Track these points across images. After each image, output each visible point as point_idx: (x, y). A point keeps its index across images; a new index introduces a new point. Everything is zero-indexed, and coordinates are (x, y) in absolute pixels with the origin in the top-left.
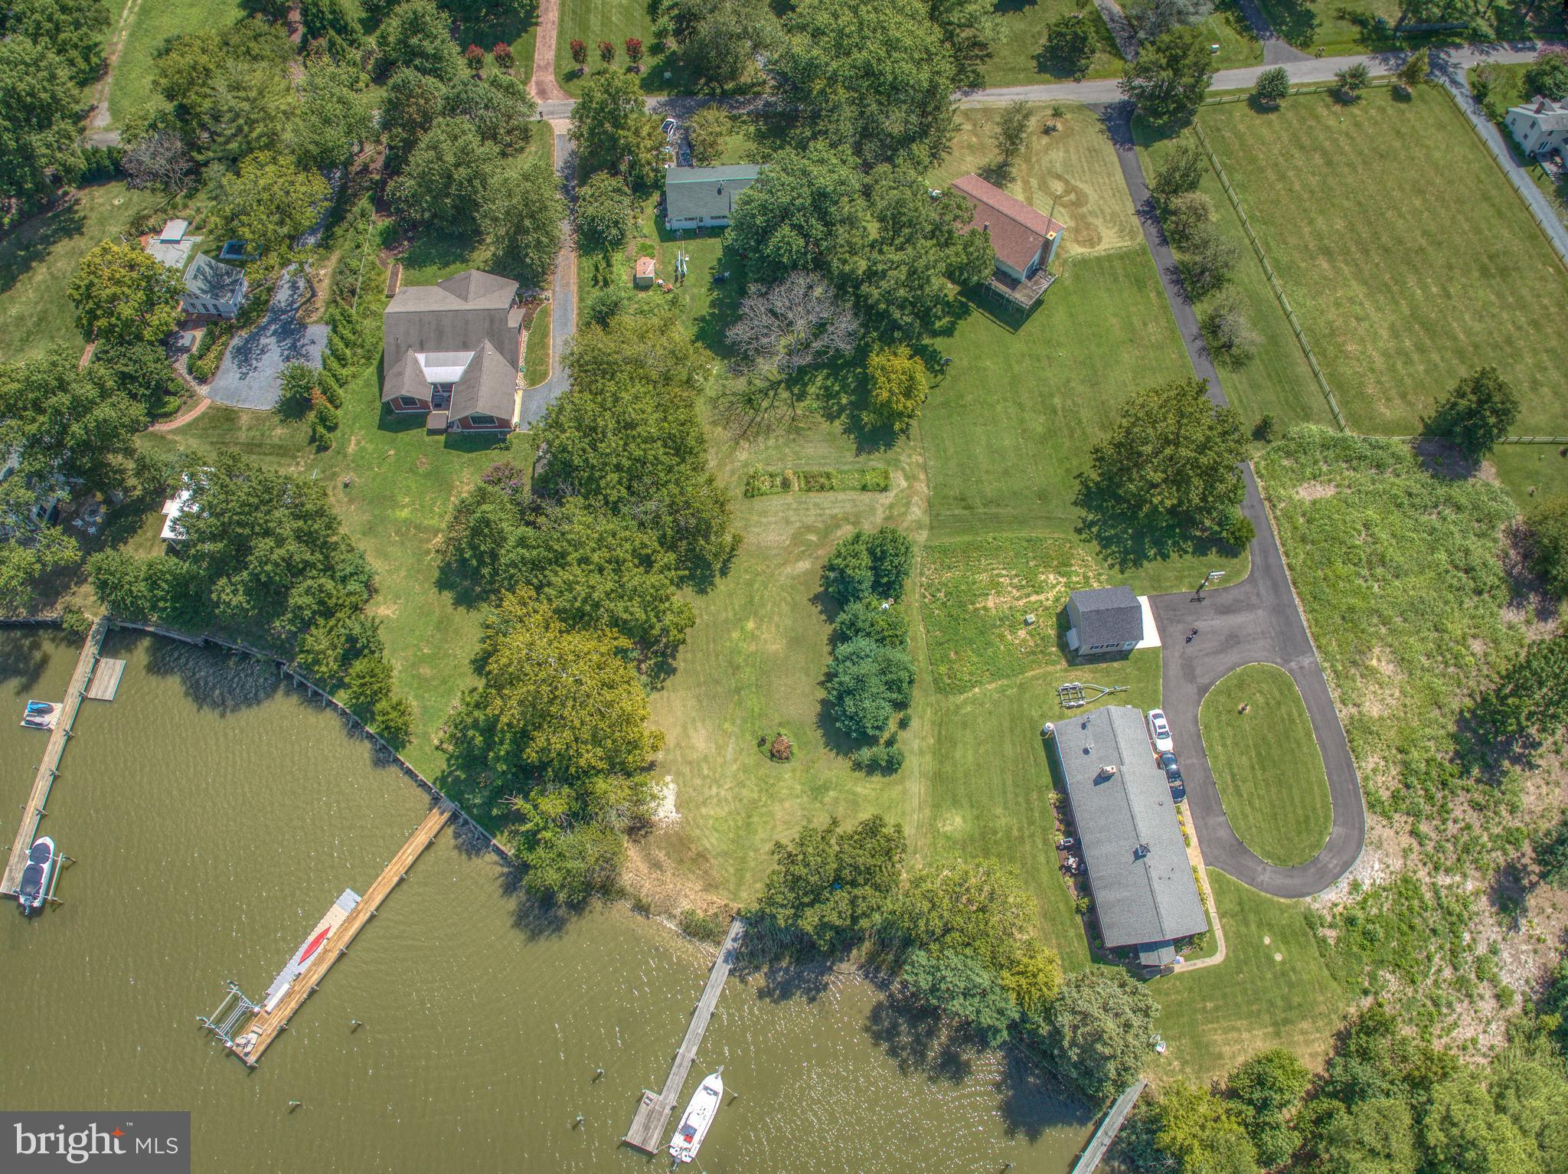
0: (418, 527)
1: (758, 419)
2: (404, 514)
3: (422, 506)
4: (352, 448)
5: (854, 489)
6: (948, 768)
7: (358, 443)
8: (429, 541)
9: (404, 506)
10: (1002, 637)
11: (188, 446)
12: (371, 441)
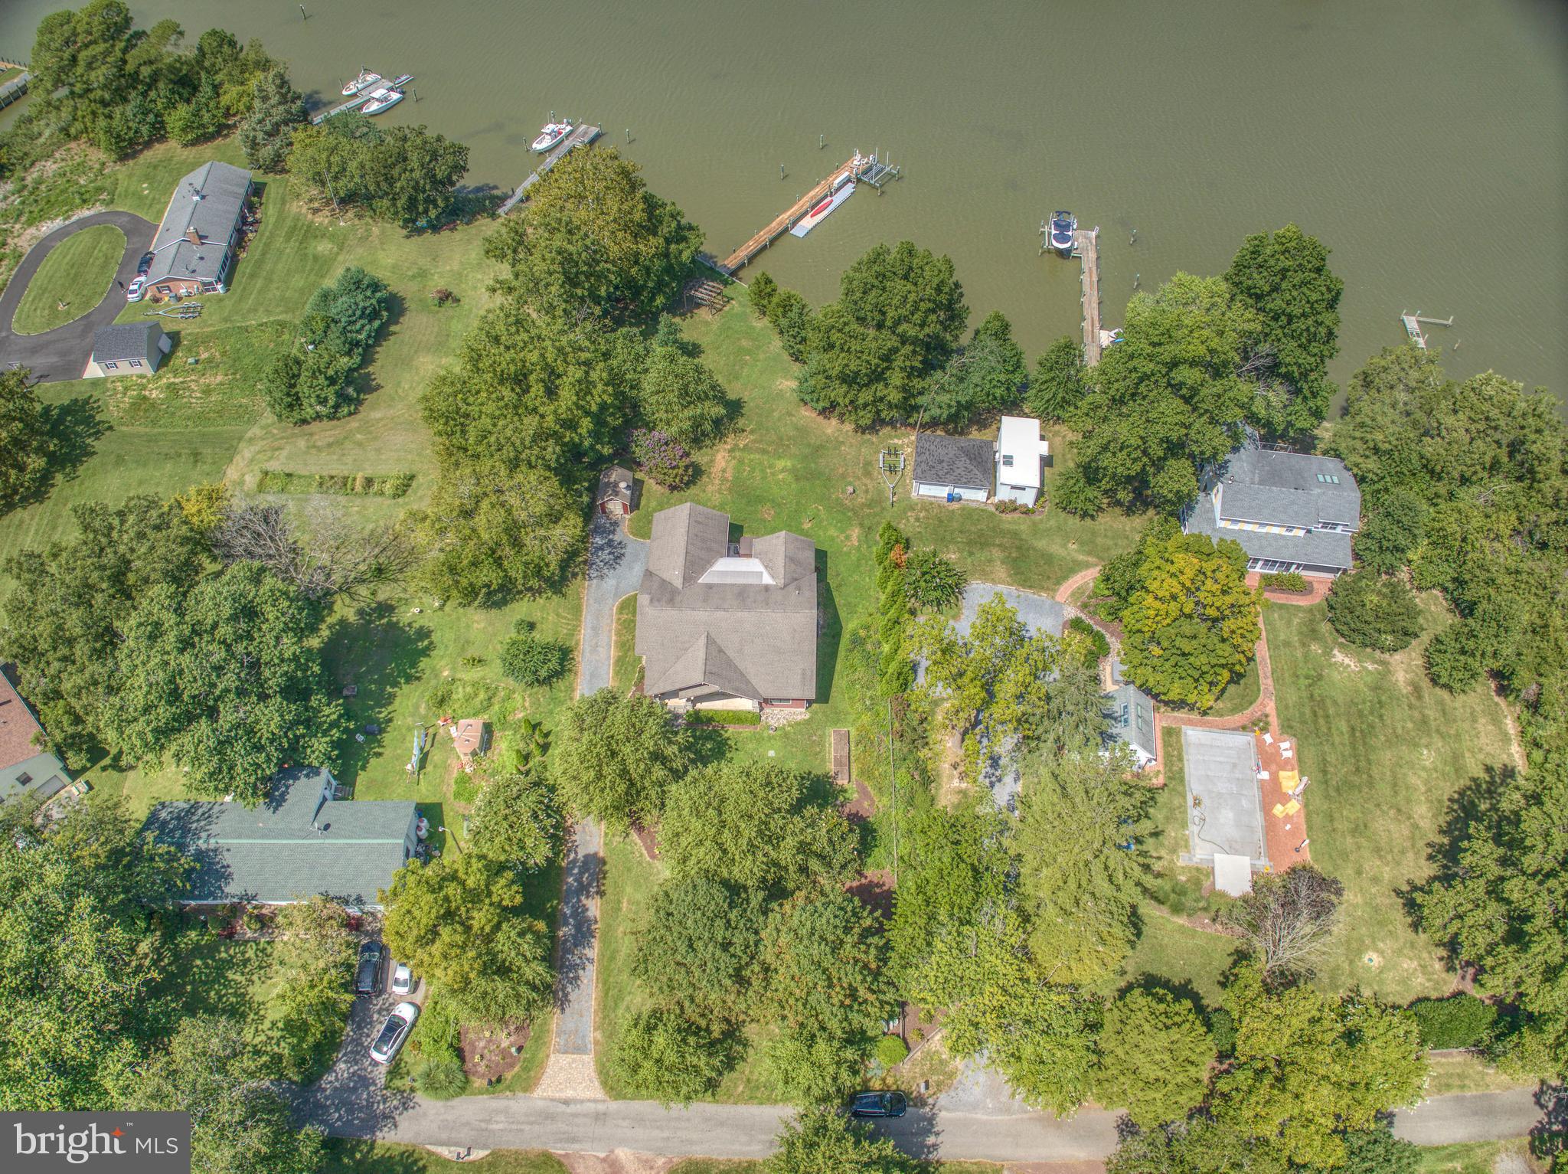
0: (764, 452)
1: (377, 551)
2: (781, 464)
3: (763, 471)
4: (855, 533)
5: (300, 477)
6: (312, 277)
7: (848, 538)
8: (754, 441)
9: (783, 471)
10: (224, 353)
11: (1064, 546)
12: (832, 539)
